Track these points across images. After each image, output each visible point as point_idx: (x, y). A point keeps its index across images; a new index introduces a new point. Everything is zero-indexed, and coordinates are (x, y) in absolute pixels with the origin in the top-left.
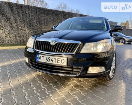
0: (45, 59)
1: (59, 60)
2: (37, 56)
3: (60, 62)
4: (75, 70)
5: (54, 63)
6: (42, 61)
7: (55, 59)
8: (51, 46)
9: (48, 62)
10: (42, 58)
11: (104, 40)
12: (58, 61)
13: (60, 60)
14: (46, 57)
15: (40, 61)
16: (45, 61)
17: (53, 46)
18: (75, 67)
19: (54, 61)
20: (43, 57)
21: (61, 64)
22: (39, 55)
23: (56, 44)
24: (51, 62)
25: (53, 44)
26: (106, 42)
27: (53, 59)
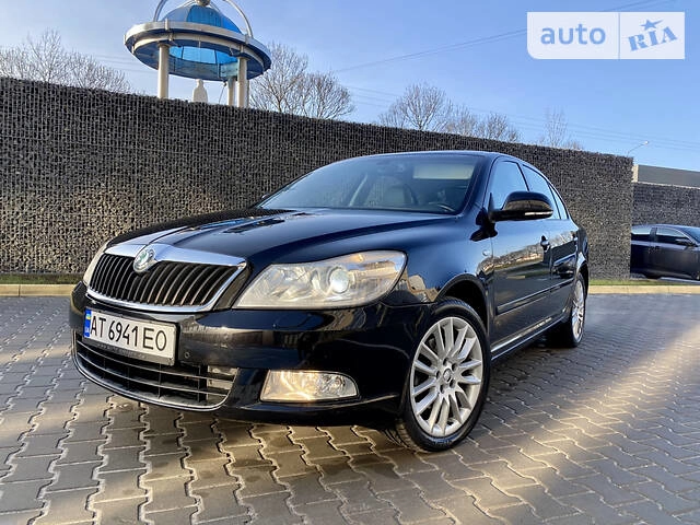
0: (107, 326)
1: (148, 334)
2: (88, 318)
3: (153, 343)
4: (216, 383)
5: (131, 347)
6: (98, 338)
7: (136, 329)
8: (136, 274)
9: (113, 343)
10: (99, 324)
12: (145, 338)
13: (154, 335)
14: (109, 318)
15: (93, 336)
16: (105, 340)
17: (143, 274)
18: (216, 371)
19: (132, 337)
20: (102, 320)
21: (155, 352)
22: (93, 313)
23: (152, 269)
24: (122, 344)
27: (129, 331)
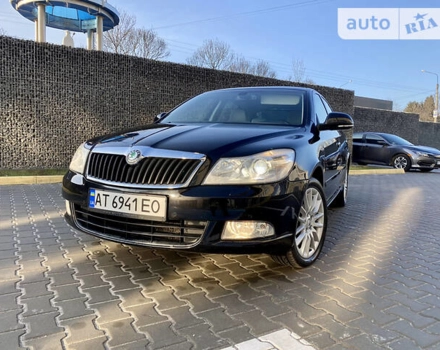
0: (110, 200)
1: (145, 203)
2: (92, 194)
3: (149, 209)
4: (190, 231)
5: (132, 211)
6: (103, 207)
7: (136, 200)
8: (129, 166)
9: (117, 210)
10: (103, 198)
11: (271, 152)
12: (143, 205)
13: (150, 204)
14: (112, 195)
15: (97, 206)
16: (109, 208)
17: (134, 166)
18: (190, 223)
19: (133, 205)
20: (106, 196)
21: (151, 214)
22: (97, 192)
23: (141, 162)
24: (125, 210)
25: (132, 160)
26: (275, 158)
27: (130, 202)
